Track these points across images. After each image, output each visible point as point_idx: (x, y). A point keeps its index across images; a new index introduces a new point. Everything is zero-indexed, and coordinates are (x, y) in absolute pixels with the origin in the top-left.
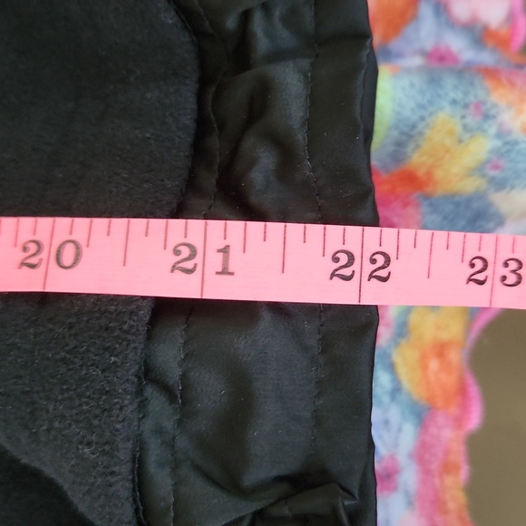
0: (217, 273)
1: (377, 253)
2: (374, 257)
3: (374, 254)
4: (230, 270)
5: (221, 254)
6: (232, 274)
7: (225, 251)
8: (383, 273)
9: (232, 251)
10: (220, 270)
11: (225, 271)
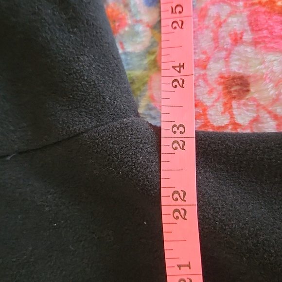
0: (190, 269)
1: (173, 197)
2: (175, 199)
3: (174, 199)
4: (188, 263)
5: (181, 268)
6: (190, 263)
7: (179, 266)
8: (182, 194)
9: (180, 263)
10: (188, 268)
11: (189, 266)
